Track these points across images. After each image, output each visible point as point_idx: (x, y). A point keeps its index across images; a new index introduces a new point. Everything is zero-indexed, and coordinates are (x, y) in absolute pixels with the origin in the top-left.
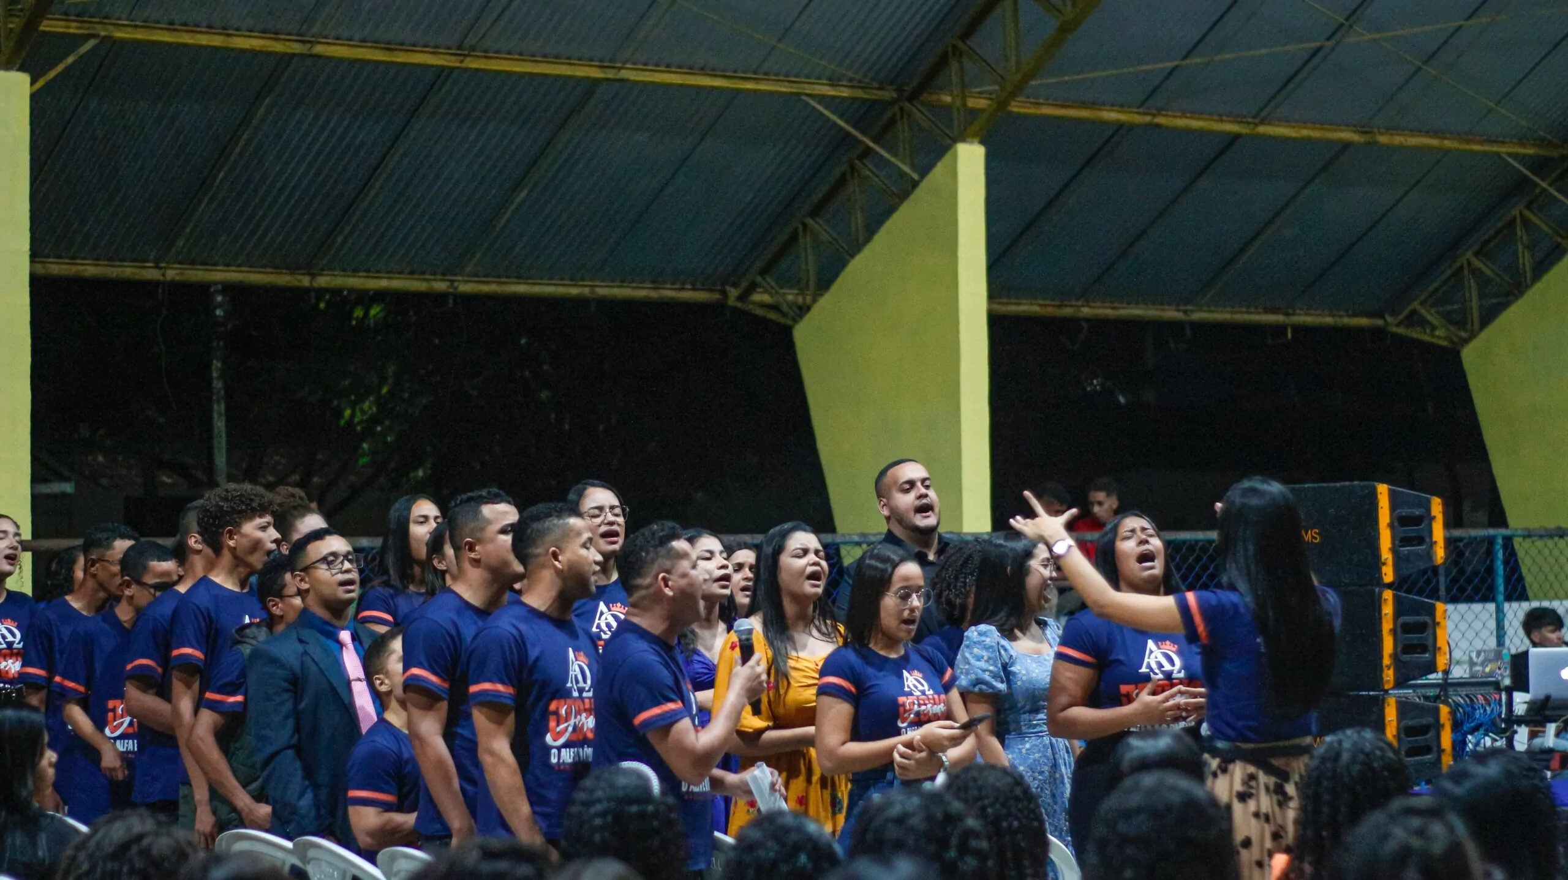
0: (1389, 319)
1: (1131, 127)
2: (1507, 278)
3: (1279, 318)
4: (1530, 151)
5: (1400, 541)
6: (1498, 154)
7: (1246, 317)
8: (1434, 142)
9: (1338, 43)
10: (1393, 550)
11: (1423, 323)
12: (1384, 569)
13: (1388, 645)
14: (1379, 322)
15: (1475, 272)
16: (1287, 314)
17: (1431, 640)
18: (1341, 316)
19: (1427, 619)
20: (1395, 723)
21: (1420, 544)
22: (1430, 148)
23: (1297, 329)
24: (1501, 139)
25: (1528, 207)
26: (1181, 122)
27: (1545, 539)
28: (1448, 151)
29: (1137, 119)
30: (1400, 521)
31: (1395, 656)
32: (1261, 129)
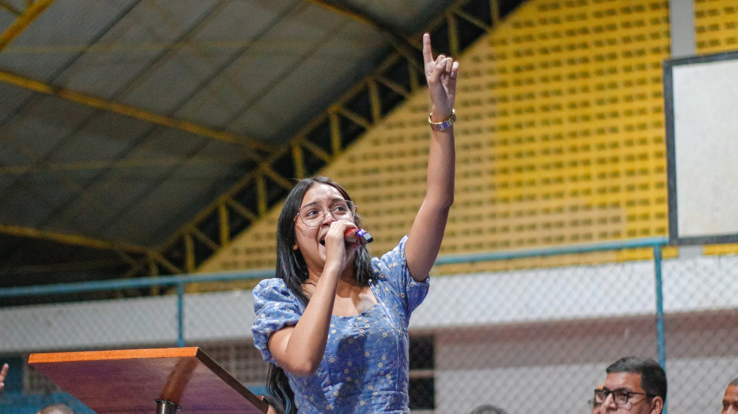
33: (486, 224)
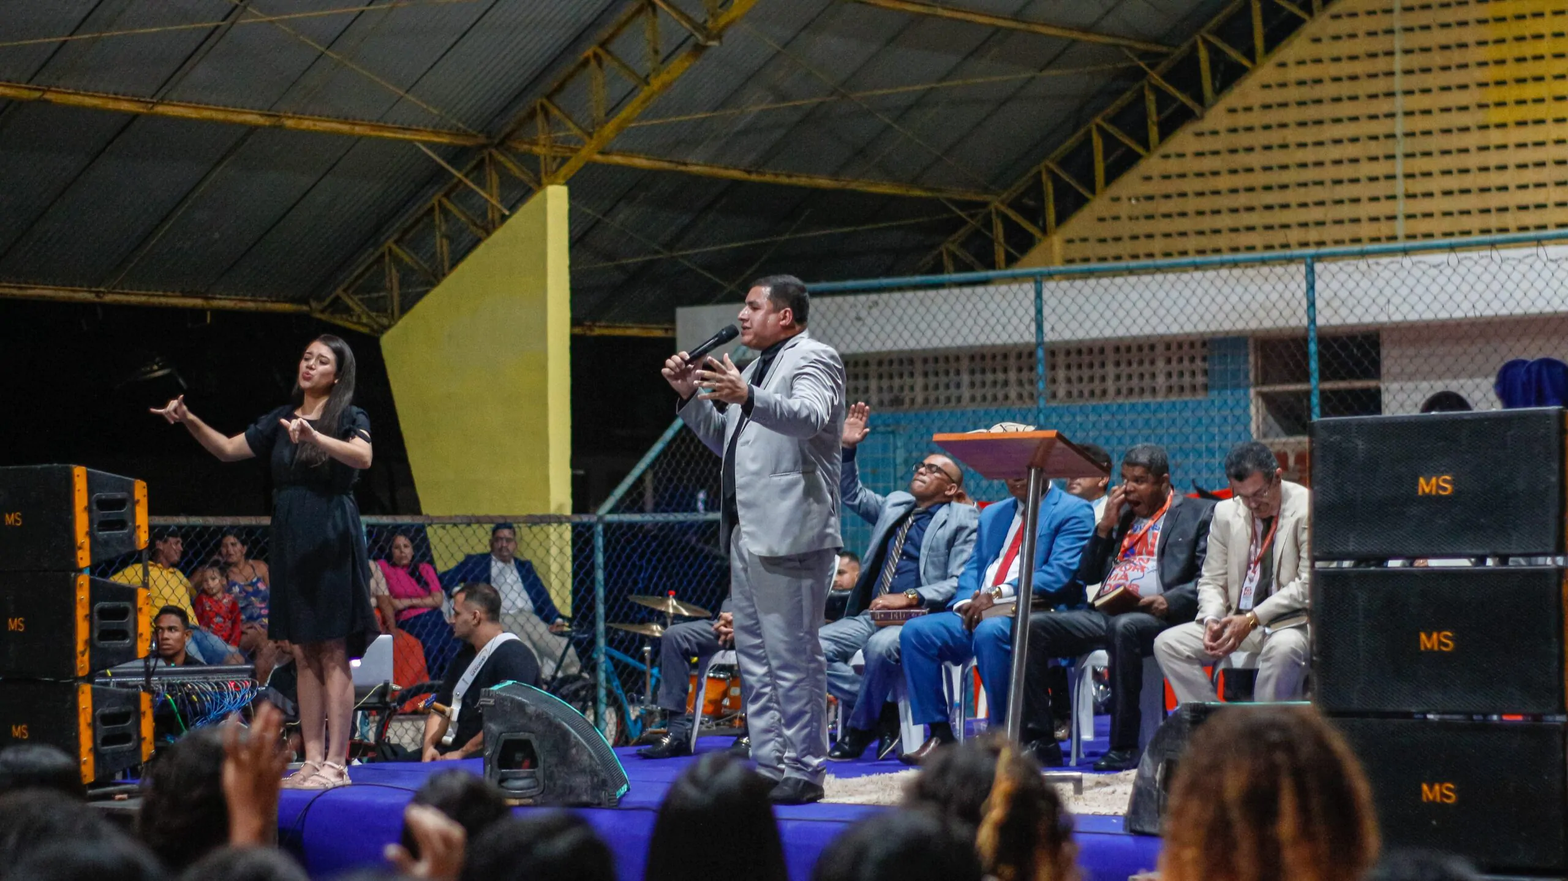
0: (314, 304)
1: (21, 103)
2: (426, 266)
3: (199, 302)
4: (445, 140)
5: (98, 525)
6: (410, 142)
7: (163, 300)
8: (345, 128)
9: (232, 24)
10: (91, 534)
11: (348, 310)
12: (80, 554)
13: (83, 631)
14: (305, 308)
15: (398, 261)
16: (206, 298)
17: (131, 626)
18: (264, 301)
19: (128, 604)
20: (90, 710)
21: (122, 528)
22: (338, 135)
23: (219, 313)
24: (414, 127)
25: (447, 195)
26: (74, 100)
27: (462, 527)
28: (360, 138)
29: (25, 94)
30: (97, 505)
31: (90, 643)
32: (160, 109)
33: (1473, 160)
